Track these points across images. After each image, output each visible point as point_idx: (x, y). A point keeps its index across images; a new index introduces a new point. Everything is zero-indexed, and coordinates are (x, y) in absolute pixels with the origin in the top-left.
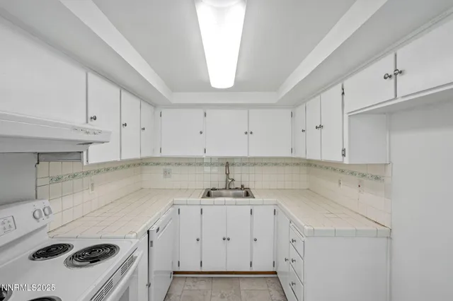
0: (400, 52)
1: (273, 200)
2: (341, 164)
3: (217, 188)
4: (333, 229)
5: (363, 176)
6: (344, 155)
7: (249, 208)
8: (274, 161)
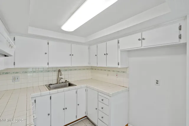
0: (143, 33)
1: (85, 85)
2: (117, 68)
3: (52, 83)
4: (117, 92)
5: (118, 72)
6: (119, 65)
7: (75, 91)
8: (79, 68)
